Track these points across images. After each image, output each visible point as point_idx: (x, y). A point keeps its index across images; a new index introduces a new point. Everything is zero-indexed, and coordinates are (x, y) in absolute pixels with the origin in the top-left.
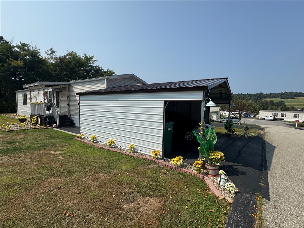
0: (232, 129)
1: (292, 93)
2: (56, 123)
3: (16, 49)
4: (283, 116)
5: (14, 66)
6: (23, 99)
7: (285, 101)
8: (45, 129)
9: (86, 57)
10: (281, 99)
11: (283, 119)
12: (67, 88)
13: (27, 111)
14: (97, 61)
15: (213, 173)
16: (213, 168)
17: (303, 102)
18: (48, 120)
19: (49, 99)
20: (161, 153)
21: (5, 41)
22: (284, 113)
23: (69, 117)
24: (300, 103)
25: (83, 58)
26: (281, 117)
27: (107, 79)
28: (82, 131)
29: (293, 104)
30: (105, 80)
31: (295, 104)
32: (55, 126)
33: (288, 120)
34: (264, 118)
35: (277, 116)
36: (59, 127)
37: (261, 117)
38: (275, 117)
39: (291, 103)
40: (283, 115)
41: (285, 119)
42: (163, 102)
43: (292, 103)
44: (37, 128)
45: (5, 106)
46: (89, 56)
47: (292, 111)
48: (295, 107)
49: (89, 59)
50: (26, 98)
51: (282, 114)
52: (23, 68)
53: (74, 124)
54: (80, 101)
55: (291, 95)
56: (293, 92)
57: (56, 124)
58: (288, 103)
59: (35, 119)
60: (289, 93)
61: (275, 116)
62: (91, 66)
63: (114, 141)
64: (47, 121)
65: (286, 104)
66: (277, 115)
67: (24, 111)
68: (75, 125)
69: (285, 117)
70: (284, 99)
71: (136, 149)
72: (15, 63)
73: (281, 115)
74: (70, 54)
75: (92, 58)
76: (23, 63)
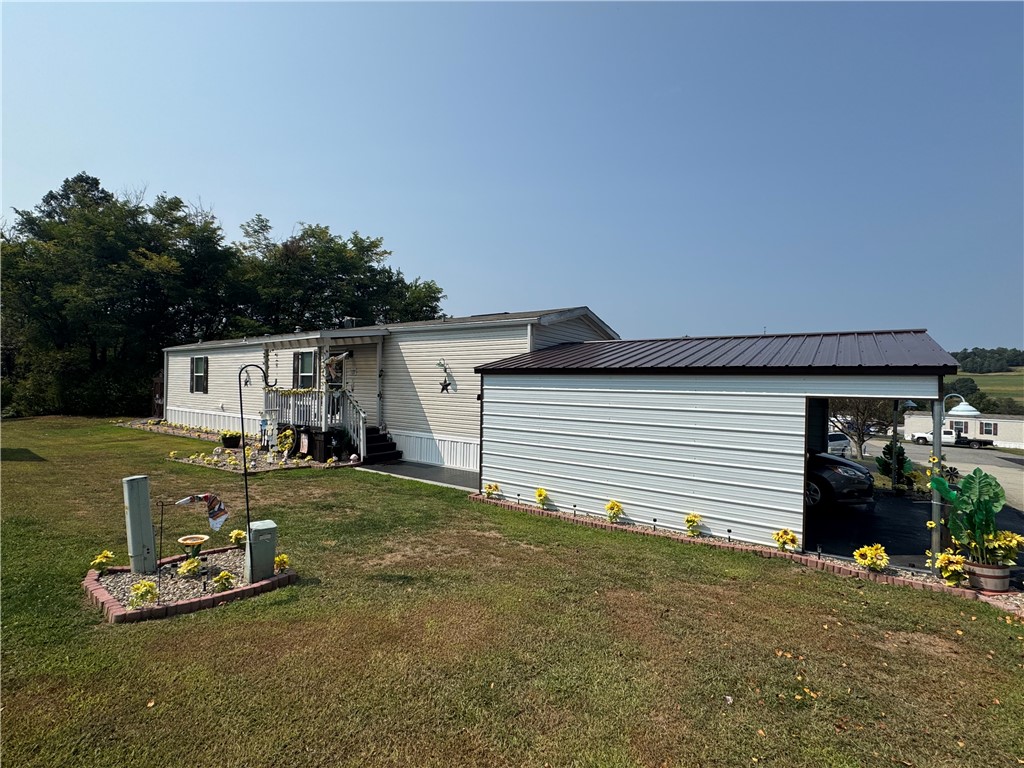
0: (906, 474)
1: (1001, 351)
2: (355, 450)
3: (149, 219)
4: (988, 432)
5: (148, 273)
6: (192, 373)
7: (978, 378)
8: (336, 468)
9: (357, 241)
10: (964, 371)
11: (991, 443)
12: (379, 348)
13: (205, 412)
14: (390, 253)
15: (996, 586)
16: (998, 572)
17: (1022, 385)
18: (334, 443)
19: (302, 377)
20: (800, 538)
21: (103, 191)
22: (992, 421)
23: (381, 433)
24: (1016, 385)
25: (350, 246)
26: (981, 433)
27: (532, 325)
28: (487, 475)
29: (1007, 388)
30: (529, 327)
31: (1014, 389)
32: (354, 461)
33: (1007, 446)
34: (925, 438)
35: (966, 432)
36: (367, 462)
37: (913, 436)
38: (963, 435)
39: (999, 385)
40: (986, 429)
41: (998, 443)
42: (804, 400)
43: (1003, 385)
44: (307, 464)
45: (112, 395)
46: (368, 238)
47: (1010, 414)
48: (1015, 399)
49: (365, 248)
50: (206, 372)
51: (981, 423)
52: (176, 277)
53: (400, 454)
54: (485, 391)
55: (998, 360)
56: (1004, 351)
57: (359, 455)
58: (988, 384)
59: (290, 440)
60: (989, 352)
61: (959, 431)
62: (371, 269)
63: (622, 506)
64: (331, 444)
65: (982, 389)
66: (966, 427)
67: (192, 410)
68: (401, 457)
69: (996, 434)
70: (975, 372)
71: (703, 527)
72: (155, 263)
73: (981, 428)
74: (310, 233)
75: (375, 244)
76: (177, 264)
